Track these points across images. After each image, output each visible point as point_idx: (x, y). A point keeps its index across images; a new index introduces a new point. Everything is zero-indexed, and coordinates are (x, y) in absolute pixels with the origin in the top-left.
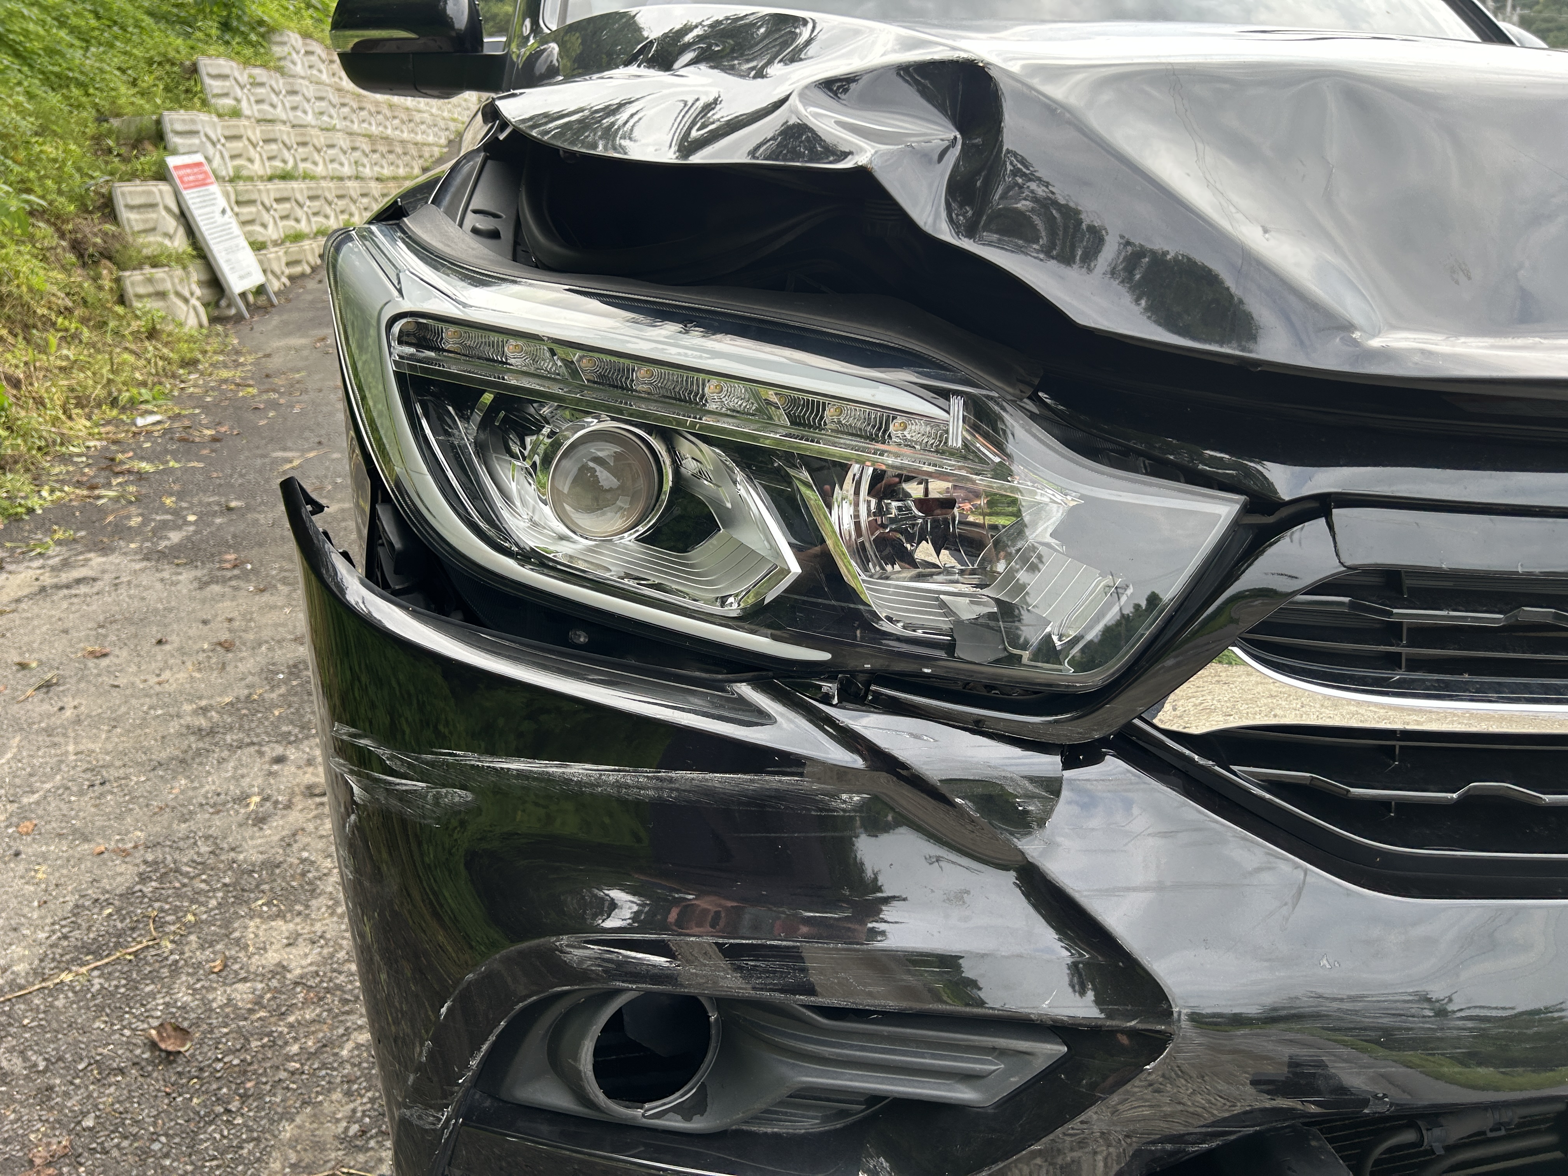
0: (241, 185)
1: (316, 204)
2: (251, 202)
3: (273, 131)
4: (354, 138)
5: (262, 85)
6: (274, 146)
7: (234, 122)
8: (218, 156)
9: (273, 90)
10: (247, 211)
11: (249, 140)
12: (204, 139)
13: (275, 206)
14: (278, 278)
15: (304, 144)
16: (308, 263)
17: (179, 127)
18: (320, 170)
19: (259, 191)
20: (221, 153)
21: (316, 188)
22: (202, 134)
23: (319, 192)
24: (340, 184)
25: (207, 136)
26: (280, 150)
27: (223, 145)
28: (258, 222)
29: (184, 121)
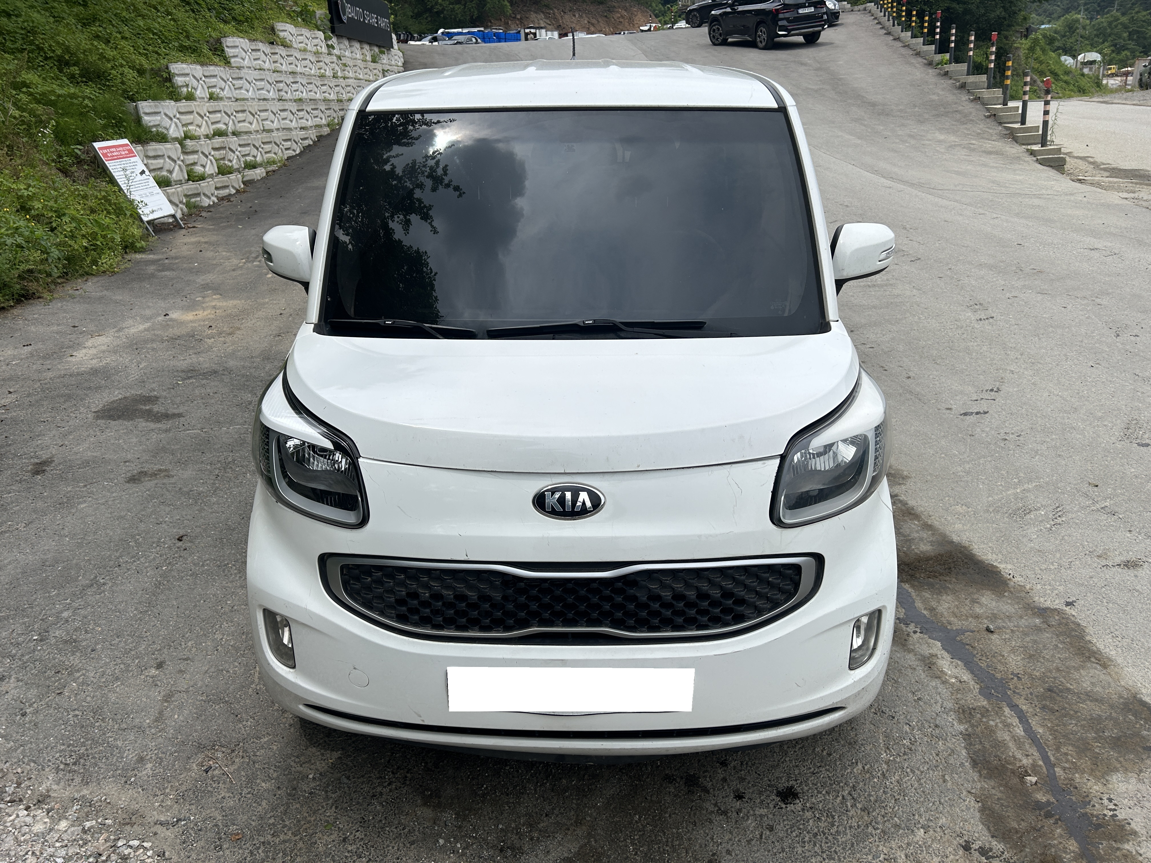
0: (188, 142)
1: (246, 150)
2: (196, 152)
3: (219, 105)
4: (285, 103)
5: (215, 76)
6: (219, 115)
7: (189, 103)
8: (173, 125)
9: (223, 79)
10: (191, 158)
11: (197, 113)
12: (164, 116)
13: (213, 153)
14: (209, 198)
15: (243, 111)
16: (233, 187)
17: (147, 111)
18: (254, 127)
19: (201, 145)
20: (176, 124)
21: (248, 139)
22: (162, 113)
23: (250, 142)
24: (268, 135)
25: (166, 115)
26: (222, 116)
27: (178, 119)
28: (199, 164)
29: (150, 106)
